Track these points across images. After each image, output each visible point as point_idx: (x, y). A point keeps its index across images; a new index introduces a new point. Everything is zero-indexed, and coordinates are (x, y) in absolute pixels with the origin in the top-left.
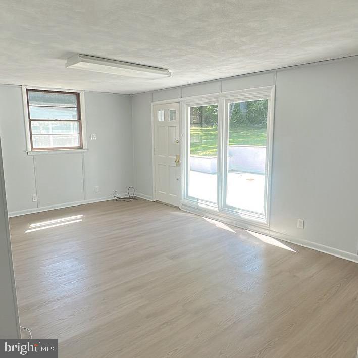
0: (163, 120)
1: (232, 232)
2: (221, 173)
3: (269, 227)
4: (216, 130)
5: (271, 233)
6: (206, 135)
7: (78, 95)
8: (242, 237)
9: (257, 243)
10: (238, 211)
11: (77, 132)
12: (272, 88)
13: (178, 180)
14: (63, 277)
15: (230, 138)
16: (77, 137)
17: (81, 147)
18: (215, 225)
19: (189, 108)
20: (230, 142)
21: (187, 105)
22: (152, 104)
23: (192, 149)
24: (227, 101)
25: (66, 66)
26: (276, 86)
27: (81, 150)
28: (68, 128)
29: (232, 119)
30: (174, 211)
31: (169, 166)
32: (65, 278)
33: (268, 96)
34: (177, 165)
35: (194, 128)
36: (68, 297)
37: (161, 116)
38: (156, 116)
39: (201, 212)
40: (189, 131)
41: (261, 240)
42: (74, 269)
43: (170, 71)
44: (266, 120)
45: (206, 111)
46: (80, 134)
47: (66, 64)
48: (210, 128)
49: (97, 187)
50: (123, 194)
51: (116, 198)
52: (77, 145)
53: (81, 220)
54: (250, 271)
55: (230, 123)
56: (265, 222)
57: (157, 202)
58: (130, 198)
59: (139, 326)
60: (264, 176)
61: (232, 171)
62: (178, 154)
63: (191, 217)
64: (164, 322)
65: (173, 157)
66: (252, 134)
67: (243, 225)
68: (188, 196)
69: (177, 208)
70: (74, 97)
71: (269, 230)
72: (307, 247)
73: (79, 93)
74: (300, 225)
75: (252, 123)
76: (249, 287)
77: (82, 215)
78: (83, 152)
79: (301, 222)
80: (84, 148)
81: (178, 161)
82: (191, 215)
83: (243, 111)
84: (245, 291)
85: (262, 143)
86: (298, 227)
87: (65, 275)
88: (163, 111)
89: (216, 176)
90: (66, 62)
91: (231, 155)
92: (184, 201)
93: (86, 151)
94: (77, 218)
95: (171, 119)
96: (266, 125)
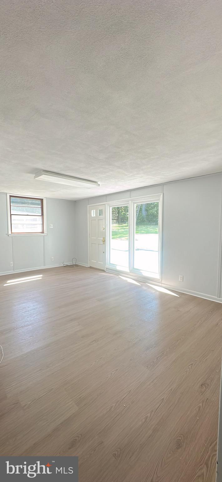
0: (95, 216)
1: (139, 285)
2: (131, 250)
3: (161, 281)
4: (127, 226)
5: (163, 285)
6: (121, 229)
7: (42, 200)
8: (144, 288)
9: (154, 291)
10: (141, 271)
11: (41, 222)
12: (161, 195)
13: (104, 253)
14: (27, 312)
15: (136, 230)
16: (41, 226)
17: (43, 232)
18: (127, 281)
19: (111, 208)
20: (136, 233)
21: (110, 206)
22: (88, 206)
23: (113, 237)
24: (134, 203)
25: (34, 178)
26: (163, 194)
27: (42, 234)
28: (35, 220)
29: (137, 219)
30: (101, 273)
31: (98, 244)
32: (28, 313)
33: (159, 200)
34: (103, 244)
35: (115, 225)
36: (29, 325)
37: (93, 214)
38: (90, 213)
39: (118, 273)
40: (111, 227)
41: (156, 289)
42: (34, 307)
43: (99, 183)
44: (158, 220)
45: (121, 215)
46: (43, 224)
47: (34, 177)
48: (124, 225)
49: (52, 258)
50: (70, 263)
51: (65, 265)
52: (41, 231)
53: (41, 278)
54: (149, 308)
55: (136, 222)
56: (159, 278)
57: (91, 268)
58: (73, 265)
59: (76, 343)
60: (157, 252)
61: (138, 250)
62: (104, 237)
63: (112, 276)
64: (93, 340)
65: (101, 238)
66: (151, 228)
67: (145, 280)
68: (110, 264)
69: (103, 271)
70: (39, 202)
71: (162, 283)
72: (188, 294)
73: (43, 199)
74: (181, 279)
75: (149, 222)
76: (149, 318)
77: (41, 275)
78: (44, 236)
79: (181, 277)
80: (45, 233)
81: (104, 241)
82: (112, 275)
83: (144, 213)
84: (146, 320)
85: (156, 233)
86: (179, 280)
87: (28, 311)
88: (95, 210)
89: (128, 252)
90: (34, 175)
91: (136, 240)
92: (107, 266)
93: (46, 235)
94: (39, 277)
95: (100, 215)
96: (158, 223)
